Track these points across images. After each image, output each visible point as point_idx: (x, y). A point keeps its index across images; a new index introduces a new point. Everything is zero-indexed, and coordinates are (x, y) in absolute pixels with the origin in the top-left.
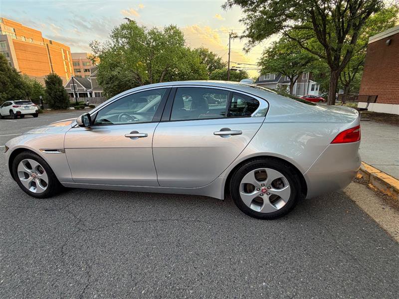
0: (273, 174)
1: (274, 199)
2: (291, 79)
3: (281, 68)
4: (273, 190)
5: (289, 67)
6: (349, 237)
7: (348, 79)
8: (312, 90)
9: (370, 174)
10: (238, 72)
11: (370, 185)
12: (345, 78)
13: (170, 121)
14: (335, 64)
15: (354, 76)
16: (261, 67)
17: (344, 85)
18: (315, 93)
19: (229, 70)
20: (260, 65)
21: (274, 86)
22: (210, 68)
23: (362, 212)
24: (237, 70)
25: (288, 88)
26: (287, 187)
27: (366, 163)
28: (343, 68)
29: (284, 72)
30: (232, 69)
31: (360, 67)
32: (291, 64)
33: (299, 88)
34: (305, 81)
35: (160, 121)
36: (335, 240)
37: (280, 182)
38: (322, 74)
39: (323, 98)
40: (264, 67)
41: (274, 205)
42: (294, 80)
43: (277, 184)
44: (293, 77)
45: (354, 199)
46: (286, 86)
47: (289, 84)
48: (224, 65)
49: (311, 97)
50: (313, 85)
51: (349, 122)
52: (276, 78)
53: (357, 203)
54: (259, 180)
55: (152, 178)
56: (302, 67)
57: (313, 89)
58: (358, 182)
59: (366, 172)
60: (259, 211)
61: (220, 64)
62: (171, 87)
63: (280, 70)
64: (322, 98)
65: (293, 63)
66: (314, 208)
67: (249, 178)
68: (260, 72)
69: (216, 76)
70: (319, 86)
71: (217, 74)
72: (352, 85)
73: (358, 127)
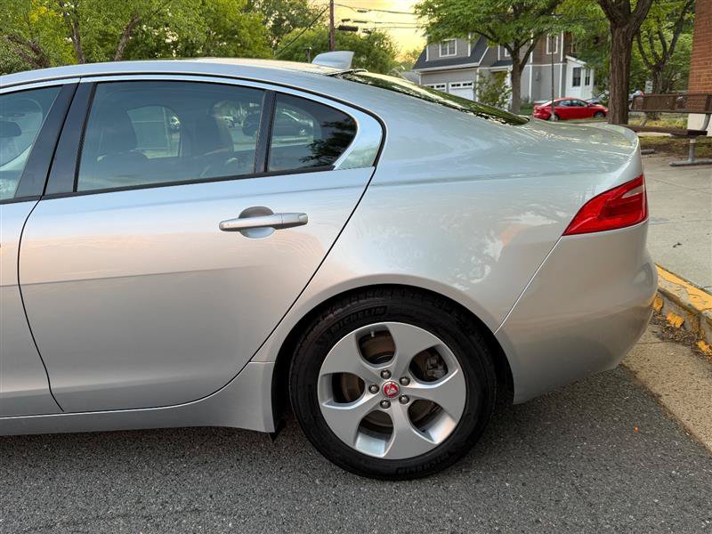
0: (410, 338)
1: (423, 415)
2: (515, 53)
3: (481, 22)
4: (416, 385)
5: (504, 18)
6: (634, 503)
7: (659, 53)
8: (574, 85)
9: (700, 312)
10: (363, 35)
11: (701, 344)
12: (652, 47)
13: (75, 192)
14: (620, 9)
15: (675, 40)
16: (426, 20)
17: (650, 66)
18: (583, 94)
19: (333, 29)
20: (423, 14)
21: (470, 74)
22: (278, 22)
23: (674, 423)
24: (355, 29)
25: (508, 81)
26: (456, 372)
27: (691, 284)
28: (641, 18)
29: (493, 33)
30: (342, 28)
31: (687, 16)
32: (510, 10)
33: (538, 79)
34: (553, 59)
35: (44, 196)
36: (594, 517)
37: (434, 362)
38: (597, 38)
39: (606, 105)
40: (435, 20)
41: (424, 432)
42: (522, 56)
43: (424, 366)
44: (518, 45)
45: (656, 389)
46: (503, 74)
47: (510, 68)
48: (317, 17)
49: (572, 104)
50: (577, 71)
51: (612, 168)
52: (472, 53)
53: (664, 400)
54: (374, 360)
55: (34, 385)
56: (542, 19)
57: (576, 82)
58: (673, 340)
59: (690, 311)
60: (382, 455)
61: (307, 11)
62: (77, 81)
63: (480, 27)
64: (600, 106)
65: (514, 7)
66: (549, 426)
67: (343, 356)
68: (424, 35)
69: (296, 49)
70: (592, 71)
71: (297, 42)
72: (675, 68)
73: (638, 182)
